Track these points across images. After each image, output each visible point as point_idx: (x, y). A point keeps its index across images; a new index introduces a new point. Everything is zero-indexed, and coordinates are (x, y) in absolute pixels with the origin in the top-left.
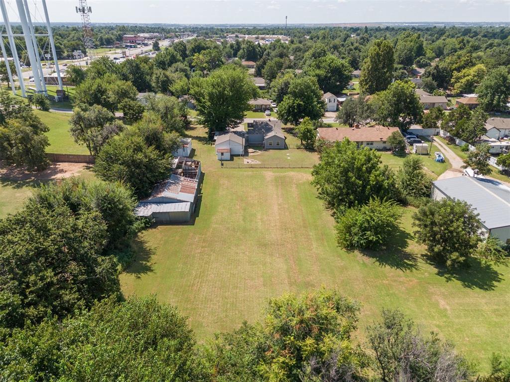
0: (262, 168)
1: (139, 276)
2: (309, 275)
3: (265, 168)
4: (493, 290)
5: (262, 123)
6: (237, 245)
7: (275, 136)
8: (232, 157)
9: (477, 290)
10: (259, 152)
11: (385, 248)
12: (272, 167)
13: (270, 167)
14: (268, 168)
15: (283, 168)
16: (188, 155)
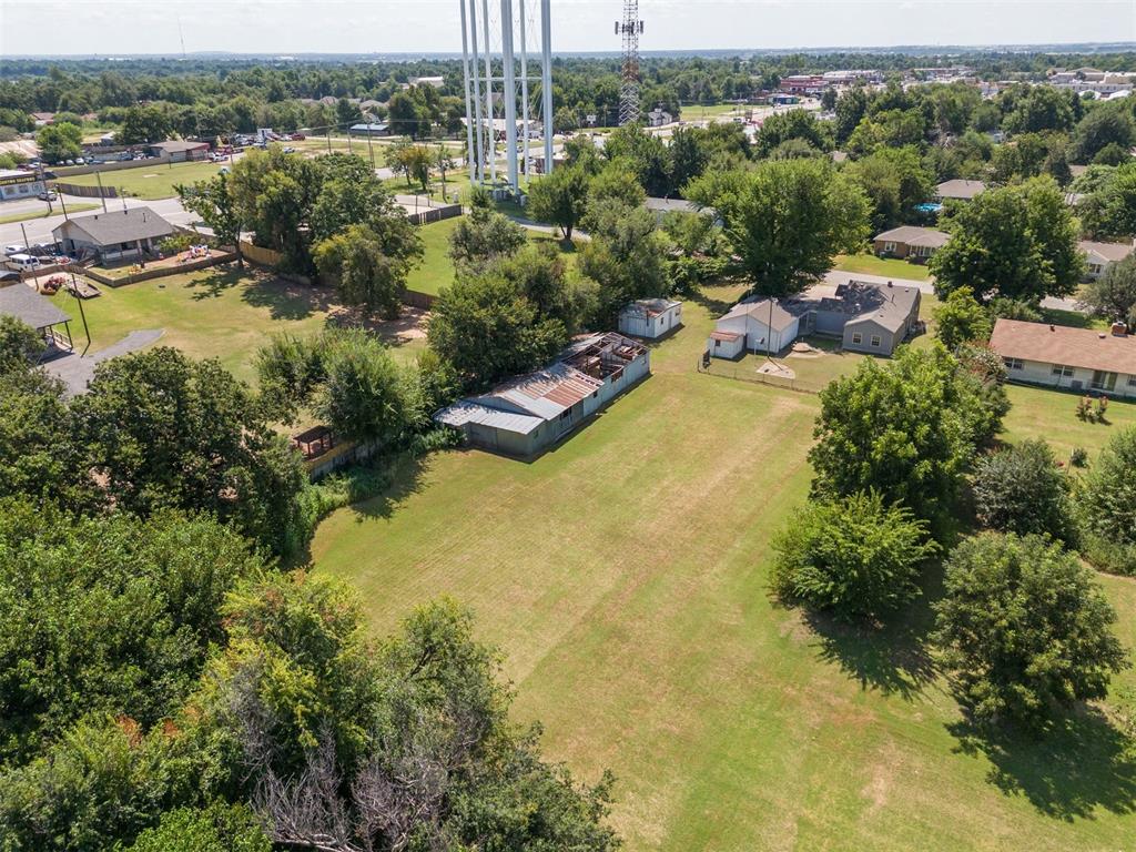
0: (787, 388)
1: (364, 519)
3: (792, 389)
4: (1071, 821)
5: (869, 288)
6: (565, 521)
7: (870, 321)
8: (746, 350)
9: (1021, 800)
10: (822, 353)
11: (881, 626)
12: (812, 390)
13: (804, 389)
14: (801, 391)
16: (656, 336)
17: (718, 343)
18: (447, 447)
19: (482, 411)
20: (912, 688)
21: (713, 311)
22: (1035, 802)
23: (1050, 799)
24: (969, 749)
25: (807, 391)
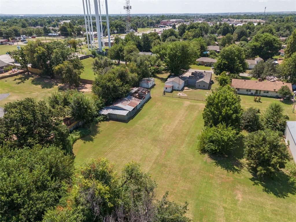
0: (186, 99)
2: (168, 161)
3: (187, 99)
5: (200, 73)
7: (202, 81)
8: (173, 90)
10: (191, 90)
14: (189, 99)
15: (198, 100)
16: (150, 87)
17: (166, 88)
18: (103, 121)
19: (111, 110)
20: (239, 171)
21: (161, 80)
22: (275, 195)
23: (278, 194)
24: (257, 184)
25: (191, 99)
